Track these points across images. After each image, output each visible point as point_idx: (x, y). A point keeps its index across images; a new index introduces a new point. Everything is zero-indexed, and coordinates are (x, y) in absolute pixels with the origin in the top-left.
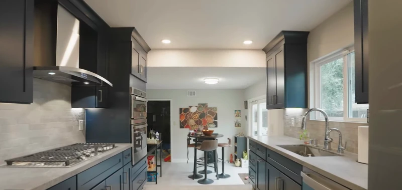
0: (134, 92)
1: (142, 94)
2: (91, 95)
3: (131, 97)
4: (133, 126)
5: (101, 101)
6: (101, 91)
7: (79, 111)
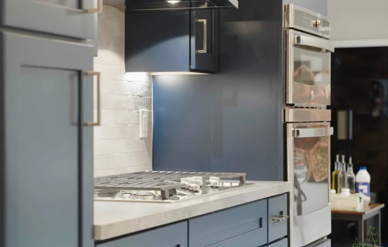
0: (296, 22)
1: (316, 25)
2: (179, 33)
3: (286, 36)
4: (290, 128)
5: (204, 51)
6: (205, 21)
7: (138, 80)
